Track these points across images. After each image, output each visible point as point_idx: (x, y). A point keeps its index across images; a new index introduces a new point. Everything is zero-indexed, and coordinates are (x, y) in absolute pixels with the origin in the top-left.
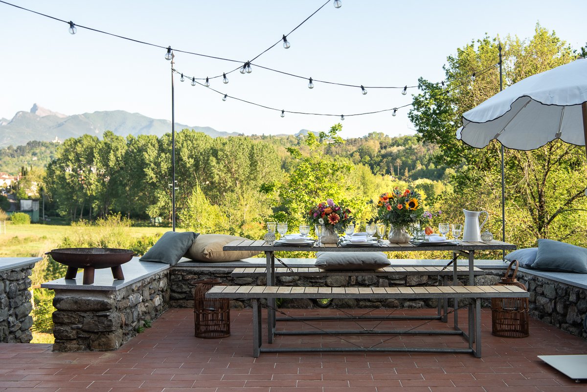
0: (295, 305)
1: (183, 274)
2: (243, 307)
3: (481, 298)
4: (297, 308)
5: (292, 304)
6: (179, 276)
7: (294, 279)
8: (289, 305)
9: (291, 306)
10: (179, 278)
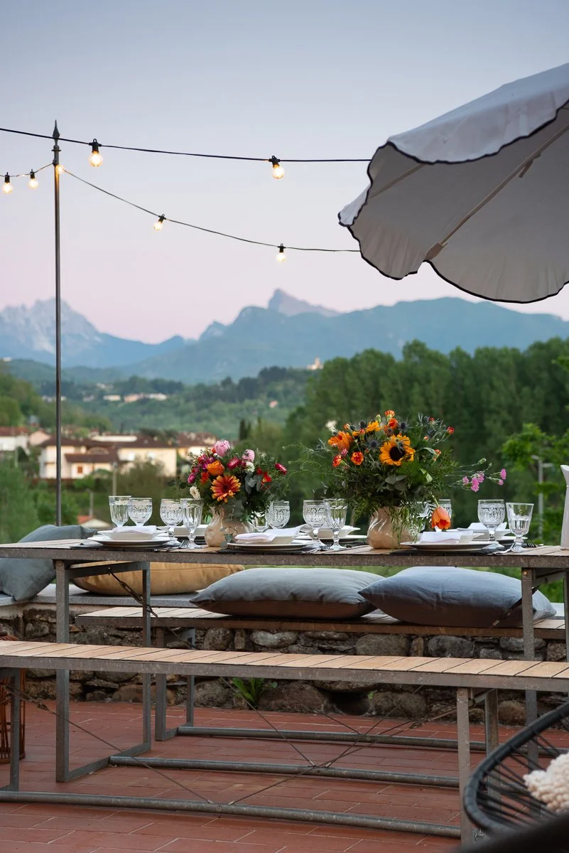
0: (285, 703)
1: (50, 620)
2: (173, 702)
3: (469, 689)
4: (289, 711)
5: (279, 701)
6: (43, 625)
7: (282, 640)
8: (273, 702)
9: (276, 705)
10: (42, 631)
